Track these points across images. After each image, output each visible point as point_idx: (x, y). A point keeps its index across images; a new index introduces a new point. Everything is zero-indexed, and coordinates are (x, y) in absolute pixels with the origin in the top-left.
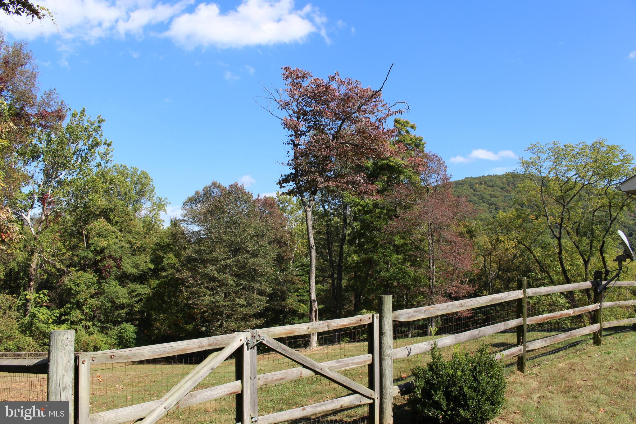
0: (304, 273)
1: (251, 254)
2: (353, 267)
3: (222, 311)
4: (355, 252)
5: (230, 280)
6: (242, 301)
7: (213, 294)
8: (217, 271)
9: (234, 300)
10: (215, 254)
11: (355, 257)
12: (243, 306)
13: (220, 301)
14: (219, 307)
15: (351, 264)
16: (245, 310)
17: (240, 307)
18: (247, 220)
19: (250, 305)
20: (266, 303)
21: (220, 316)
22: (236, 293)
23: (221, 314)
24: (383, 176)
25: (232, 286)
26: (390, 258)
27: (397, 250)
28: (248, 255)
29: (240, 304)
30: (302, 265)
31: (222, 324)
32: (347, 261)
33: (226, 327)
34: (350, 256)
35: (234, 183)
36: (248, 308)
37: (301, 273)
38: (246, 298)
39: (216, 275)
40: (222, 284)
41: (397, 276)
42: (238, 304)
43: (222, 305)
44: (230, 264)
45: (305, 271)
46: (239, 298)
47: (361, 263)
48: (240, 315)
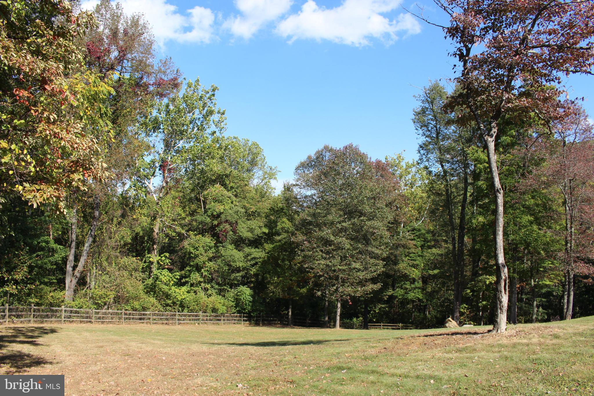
0: (416, 238)
1: (367, 217)
2: (478, 230)
3: (338, 276)
4: (480, 214)
5: (347, 244)
6: (357, 265)
7: (329, 259)
8: (333, 235)
9: (349, 264)
10: (330, 217)
11: (481, 219)
12: (359, 270)
13: (336, 265)
14: (334, 271)
15: (476, 226)
16: (361, 275)
17: (357, 272)
18: (362, 182)
19: (366, 269)
20: (383, 267)
21: (336, 280)
22: (352, 256)
23: (337, 278)
24: (510, 130)
25: (348, 249)
26: (521, 219)
27: (529, 210)
28: (365, 218)
29: (357, 269)
30: (413, 230)
31: (337, 288)
32: (472, 223)
33: (342, 292)
34: (475, 218)
35: (348, 144)
36: (364, 273)
37: (412, 238)
38: (362, 262)
39: (332, 238)
40: (339, 248)
41: (528, 239)
42: (354, 268)
43: (339, 269)
44: (346, 227)
45: (417, 235)
46: (355, 262)
47: (487, 225)
48: (356, 280)
